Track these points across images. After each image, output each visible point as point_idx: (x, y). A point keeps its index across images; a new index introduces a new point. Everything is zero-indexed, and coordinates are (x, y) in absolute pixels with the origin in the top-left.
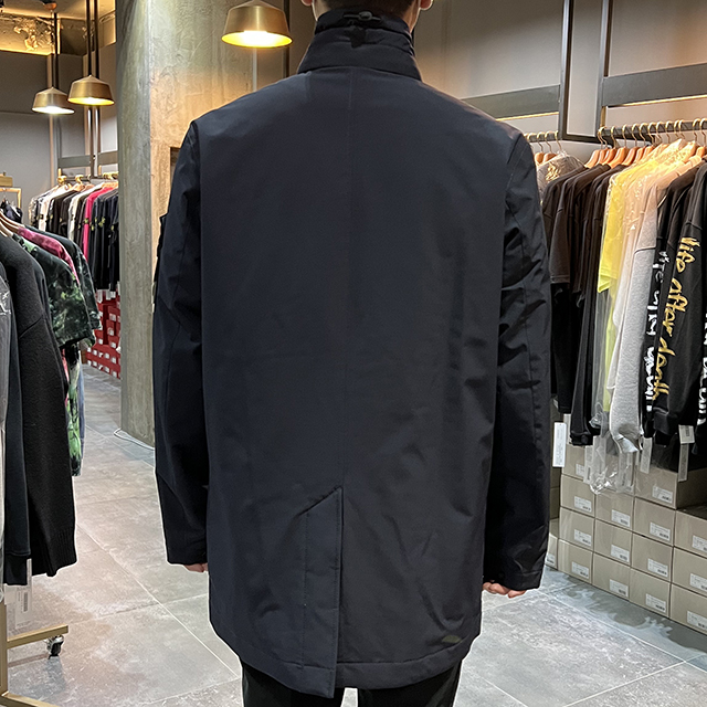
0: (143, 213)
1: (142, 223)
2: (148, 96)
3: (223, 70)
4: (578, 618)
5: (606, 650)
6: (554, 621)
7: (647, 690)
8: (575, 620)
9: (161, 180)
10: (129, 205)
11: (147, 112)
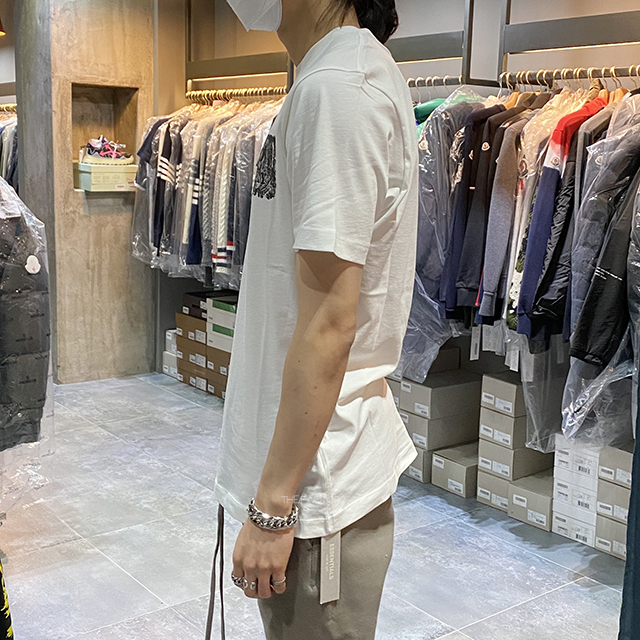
0: (44, 151)
1: (42, 159)
2: (48, 31)
3: (124, 6)
4: (485, 539)
5: (513, 568)
6: (463, 543)
7: (552, 604)
8: (482, 542)
9: (62, 116)
10: (29, 141)
11: (48, 47)
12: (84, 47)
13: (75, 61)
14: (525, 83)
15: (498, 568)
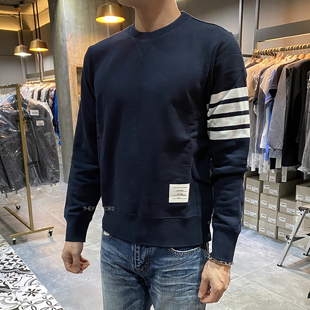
0: (67, 95)
2: (66, 46)
3: (96, 34)
5: (261, 253)
9: (73, 81)
10: (61, 92)
11: (66, 52)
12: (80, 52)
13: (77, 58)
14: (264, 54)
15: (255, 253)
